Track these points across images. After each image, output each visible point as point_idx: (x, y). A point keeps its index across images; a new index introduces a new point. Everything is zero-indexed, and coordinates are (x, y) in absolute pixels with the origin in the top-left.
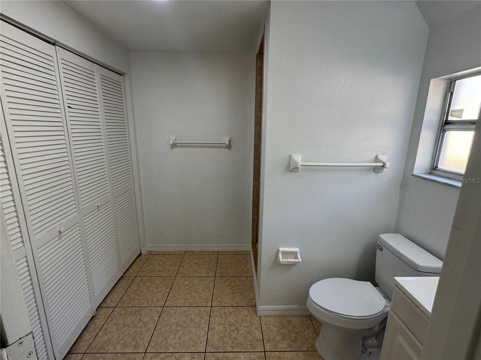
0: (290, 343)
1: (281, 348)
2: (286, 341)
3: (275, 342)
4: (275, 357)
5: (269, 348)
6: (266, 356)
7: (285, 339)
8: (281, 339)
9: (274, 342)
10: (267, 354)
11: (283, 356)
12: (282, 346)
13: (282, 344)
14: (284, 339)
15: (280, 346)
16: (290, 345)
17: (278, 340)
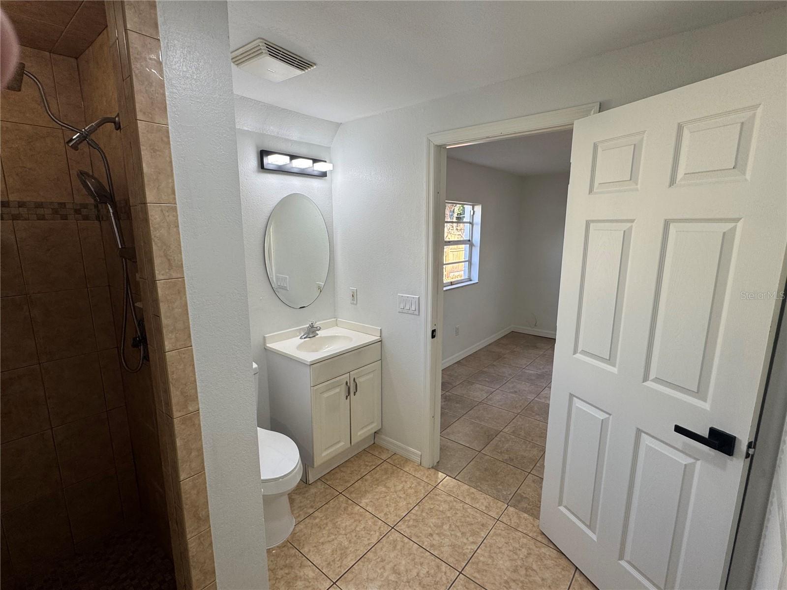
0: (297, 568)
1: (314, 572)
2: (298, 572)
3: (310, 582)
4: (331, 569)
5: (326, 583)
6: (338, 578)
7: (296, 576)
8: (299, 580)
9: (312, 583)
10: (335, 579)
11: (322, 563)
12: (310, 573)
13: (306, 574)
14: (296, 578)
15: (311, 574)
16: (302, 566)
17: (303, 582)
